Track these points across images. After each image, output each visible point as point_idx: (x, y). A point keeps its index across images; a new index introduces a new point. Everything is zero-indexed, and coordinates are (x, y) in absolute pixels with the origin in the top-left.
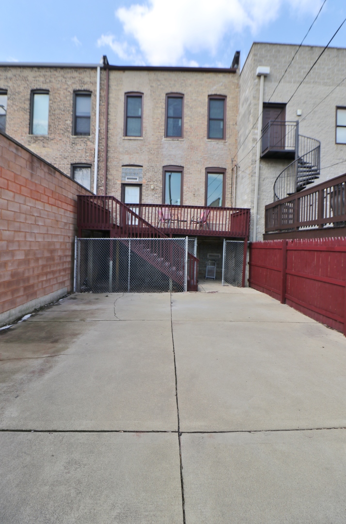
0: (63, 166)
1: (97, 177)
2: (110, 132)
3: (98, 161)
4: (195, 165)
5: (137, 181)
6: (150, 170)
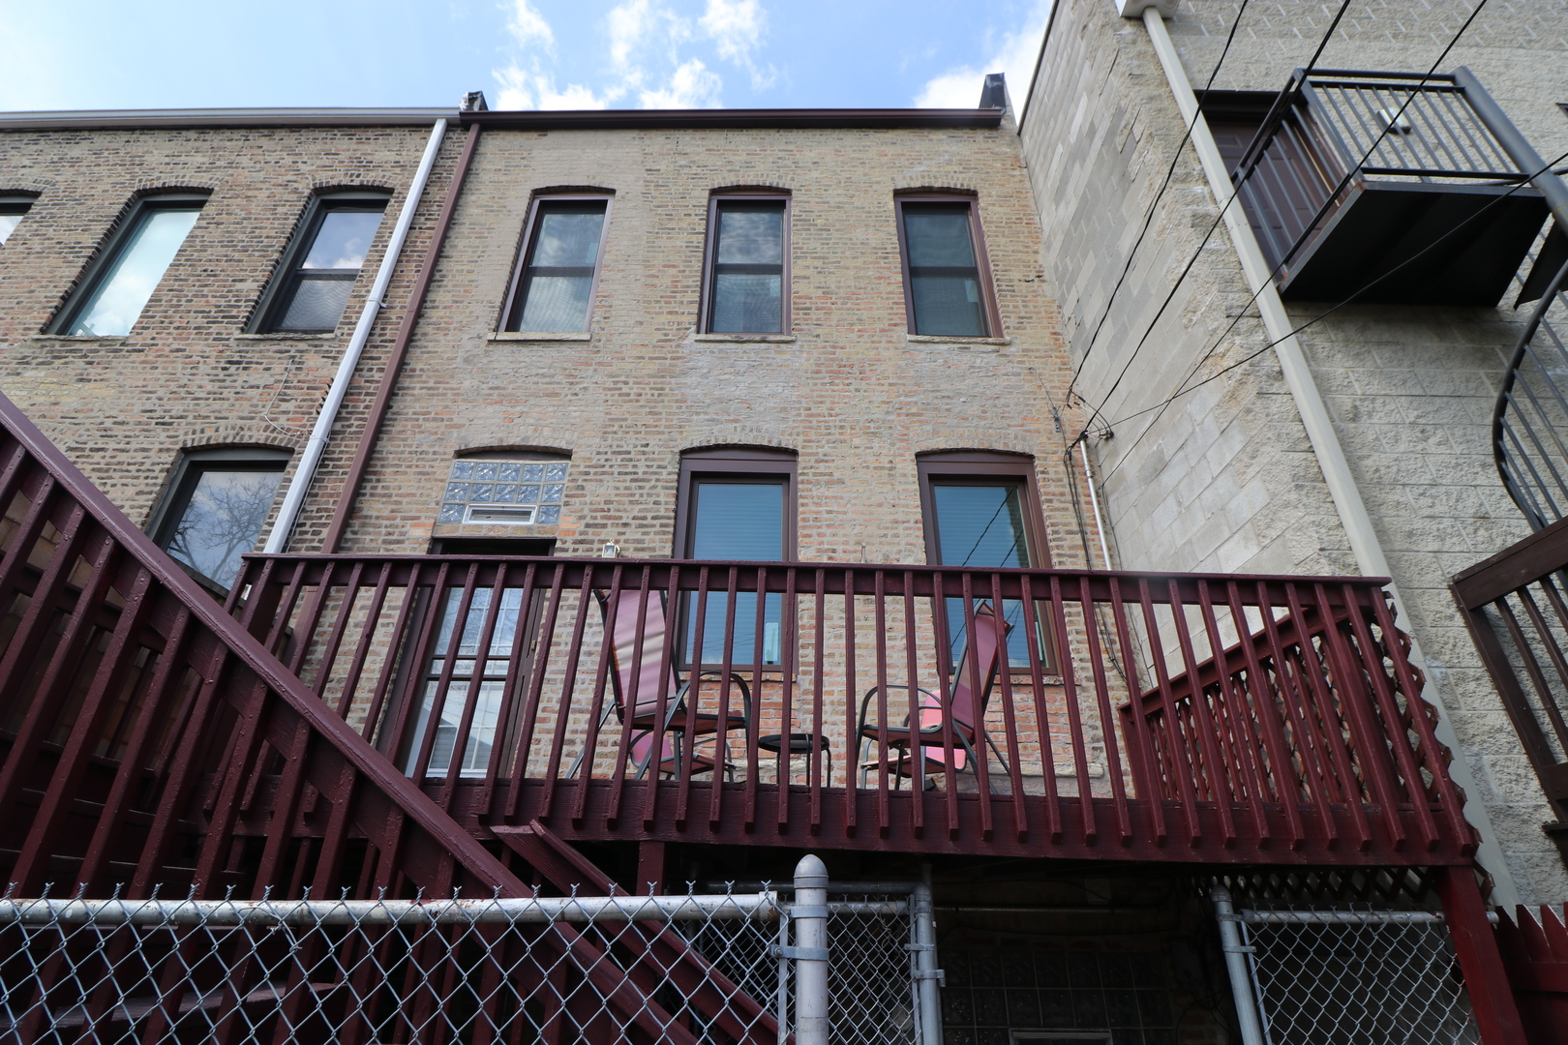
0: (139, 457)
3: (332, 434)
4: (856, 441)
5: (529, 528)
6: (607, 469)
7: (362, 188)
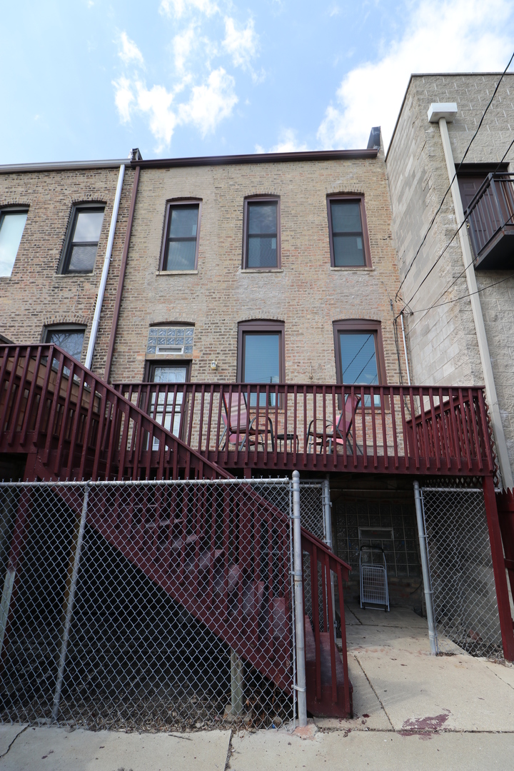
0: (28, 329)
1: (94, 349)
2: (132, 264)
3: (101, 318)
4: (308, 317)
5: (181, 355)
6: (209, 330)
7: (93, 202)
